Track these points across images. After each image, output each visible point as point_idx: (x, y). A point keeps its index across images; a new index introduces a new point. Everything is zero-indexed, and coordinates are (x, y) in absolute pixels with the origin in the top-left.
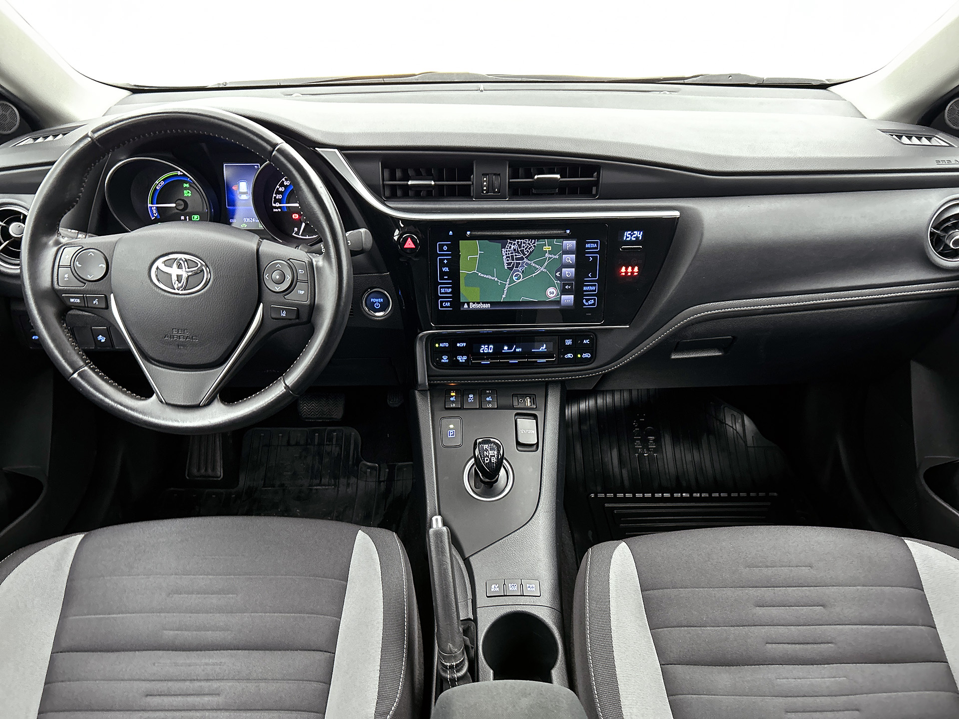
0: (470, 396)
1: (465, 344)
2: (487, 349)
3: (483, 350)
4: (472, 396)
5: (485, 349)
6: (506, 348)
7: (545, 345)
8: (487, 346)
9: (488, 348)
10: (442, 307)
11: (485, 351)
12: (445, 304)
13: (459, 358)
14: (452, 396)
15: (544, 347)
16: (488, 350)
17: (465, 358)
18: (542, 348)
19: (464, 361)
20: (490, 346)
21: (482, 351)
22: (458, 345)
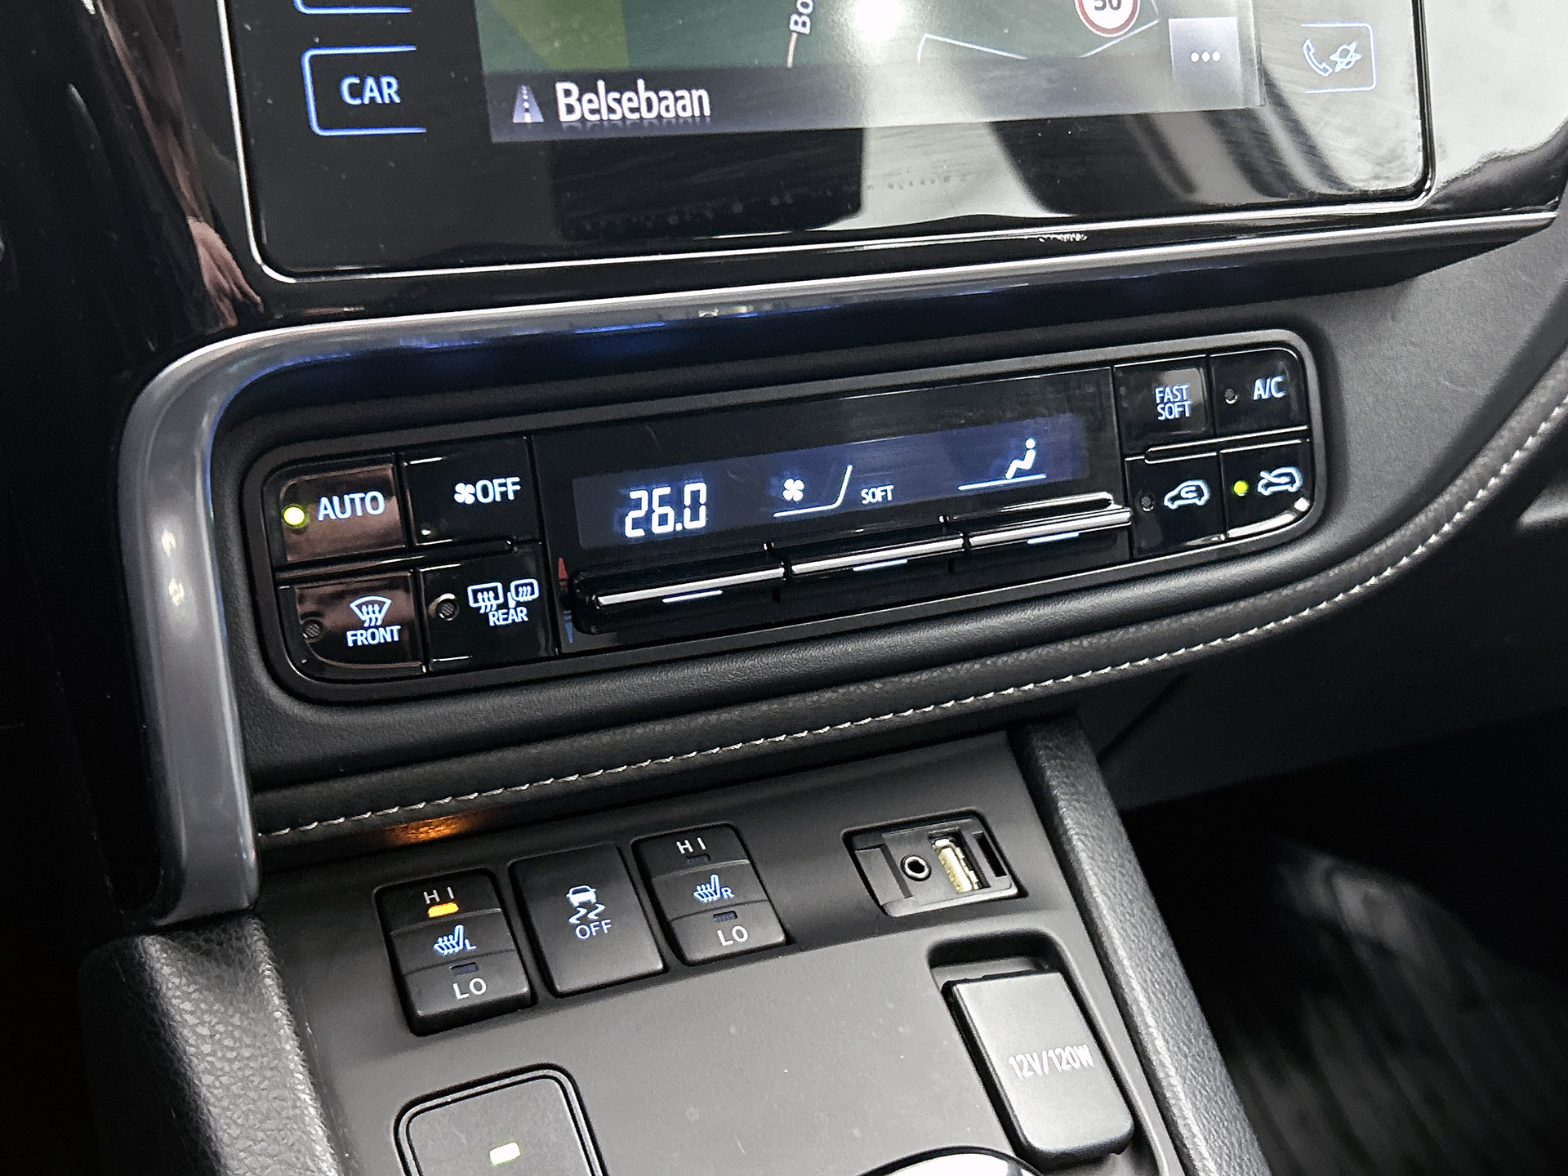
0: (575, 899)
1: (512, 485)
2: (668, 510)
3: (646, 520)
4: (590, 895)
5: (659, 511)
6: (793, 490)
7: (1030, 443)
8: (666, 491)
9: (675, 501)
10: (334, 113)
11: (657, 529)
12: (356, 91)
13: (484, 600)
14: (445, 926)
15: (1031, 456)
16: (679, 518)
17: (527, 591)
18: (1016, 464)
19: (521, 615)
20: (689, 489)
21: (640, 533)
22: (464, 494)
